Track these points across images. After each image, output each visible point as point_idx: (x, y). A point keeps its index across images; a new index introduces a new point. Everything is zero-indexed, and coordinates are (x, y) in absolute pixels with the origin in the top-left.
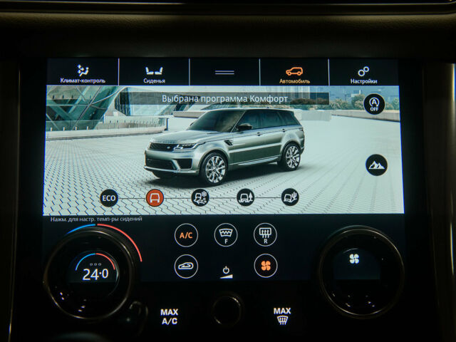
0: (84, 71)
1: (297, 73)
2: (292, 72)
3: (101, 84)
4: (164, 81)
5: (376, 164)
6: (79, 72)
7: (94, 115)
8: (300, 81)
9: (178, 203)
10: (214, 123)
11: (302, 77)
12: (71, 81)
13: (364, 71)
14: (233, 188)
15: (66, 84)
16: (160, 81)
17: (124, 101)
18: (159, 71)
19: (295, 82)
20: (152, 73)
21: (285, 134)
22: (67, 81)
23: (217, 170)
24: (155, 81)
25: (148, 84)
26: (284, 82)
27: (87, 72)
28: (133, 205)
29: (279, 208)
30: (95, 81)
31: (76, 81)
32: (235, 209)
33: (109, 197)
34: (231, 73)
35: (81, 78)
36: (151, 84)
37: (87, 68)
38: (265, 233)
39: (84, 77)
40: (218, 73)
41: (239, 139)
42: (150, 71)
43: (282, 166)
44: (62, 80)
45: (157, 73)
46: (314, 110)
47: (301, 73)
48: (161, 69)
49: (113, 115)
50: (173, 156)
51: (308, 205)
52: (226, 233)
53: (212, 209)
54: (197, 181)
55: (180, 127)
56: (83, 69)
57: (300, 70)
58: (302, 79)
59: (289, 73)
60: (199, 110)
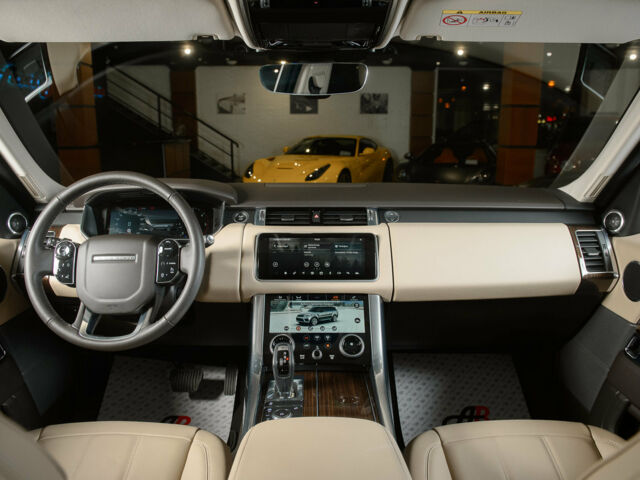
5: (357, 320)
7: (283, 308)
9: (305, 330)
10: (314, 310)
14: (319, 327)
17: (291, 304)
21: (334, 313)
23: (315, 322)
28: (293, 330)
29: (331, 331)
32: (320, 331)
33: (286, 328)
38: (328, 337)
41: (321, 314)
43: (332, 321)
46: (341, 307)
49: (288, 308)
50: (304, 318)
51: (340, 330)
52: (317, 337)
53: (314, 331)
54: (310, 324)
55: (305, 311)
60: (311, 307)
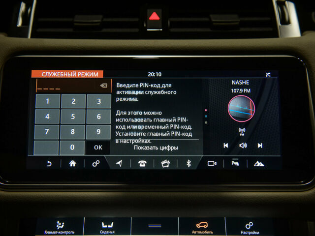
0: (61, 225)
1: (204, 226)
2: (200, 225)
3: (71, 234)
4: (114, 232)
6: (58, 226)
8: (206, 232)
11: (208, 229)
12: (51, 232)
13: (250, 225)
15: (48, 234)
16: (111, 232)
18: (111, 225)
19: (202, 232)
20: (106, 226)
22: (49, 233)
24: (108, 232)
25: (103, 234)
26: (195, 232)
27: (63, 226)
30: (67, 232)
31: (55, 233)
34: (159, 226)
35: (58, 231)
36: (105, 234)
37: (63, 223)
39: (60, 230)
40: (151, 226)
42: (104, 225)
44: (46, 232)
45: (109, 226)
47: (207, 226)
48: (112, 223)
56: (60, 224)
57: (206, 224)
58: (207, 231)
59: (198, 226)
